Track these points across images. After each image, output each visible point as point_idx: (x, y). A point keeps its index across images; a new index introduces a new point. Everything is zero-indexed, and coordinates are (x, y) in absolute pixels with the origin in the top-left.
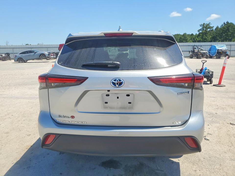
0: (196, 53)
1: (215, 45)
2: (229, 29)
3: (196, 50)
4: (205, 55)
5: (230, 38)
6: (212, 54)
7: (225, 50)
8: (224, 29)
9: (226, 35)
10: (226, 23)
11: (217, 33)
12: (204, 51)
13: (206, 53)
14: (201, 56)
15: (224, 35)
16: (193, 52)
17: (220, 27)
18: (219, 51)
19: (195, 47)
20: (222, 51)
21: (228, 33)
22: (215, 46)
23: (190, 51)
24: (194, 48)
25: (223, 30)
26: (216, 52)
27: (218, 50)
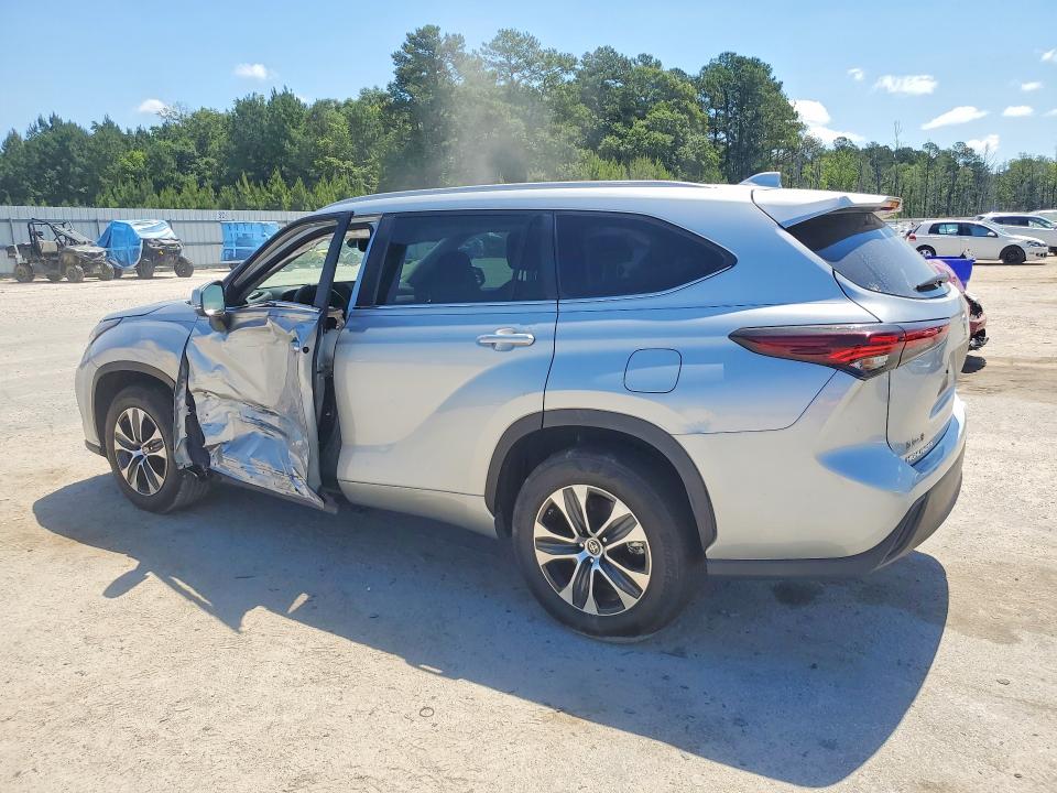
0: (46, 254)
1: (129, 222)
2: (69, 152)
3: (48, 244)
4: (96, 263)
5: (82, 190)
6: (120, 262)
7: (173, 242)
8: (46, 146)
9: (60, 176)
10: (51, 122)
11: (19, 165)
12: (85, 247)
13: (100, 254)
14: (79, 267)
15: (51, 173)
16: (33, 249)
17: (24, 137)
18: (151, 245)
19: (38, 228)
20: (162, 244)
21: (72, 170)
22: (128, 225)
23: (10, 250)
24: (34, 235)
25: (44, 153)
26: (136, 251)
27: (146, 241)
